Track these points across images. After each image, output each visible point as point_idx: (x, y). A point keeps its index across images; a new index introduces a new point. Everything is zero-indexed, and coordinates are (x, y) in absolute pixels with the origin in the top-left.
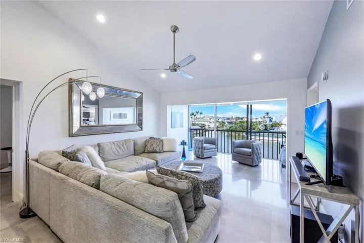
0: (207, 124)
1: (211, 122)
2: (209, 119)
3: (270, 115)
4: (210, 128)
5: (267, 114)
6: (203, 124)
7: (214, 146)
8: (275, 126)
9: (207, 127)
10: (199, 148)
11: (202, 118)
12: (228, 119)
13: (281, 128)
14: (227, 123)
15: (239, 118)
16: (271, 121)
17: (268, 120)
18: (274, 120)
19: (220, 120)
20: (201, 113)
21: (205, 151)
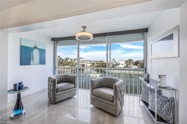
0: (85, 64)
1: (87, 63)
2: (86, 61)
3: (115, 60)
4: (87, 66)
5: (114, 59)
6: (84, 64)
7: (73, 85)
8: (117, 65)
9: (85, 66)
10: (51, 91)
11: (83, 61)
12: (96, 61)
13: (119, 66)
14: (95, 64)
15: (101, 61)
16: (115, 63)
17: (114, 62)
18: (117, 62)
19: (92, 62)
20: (82, 59)
21: (58, 93)
